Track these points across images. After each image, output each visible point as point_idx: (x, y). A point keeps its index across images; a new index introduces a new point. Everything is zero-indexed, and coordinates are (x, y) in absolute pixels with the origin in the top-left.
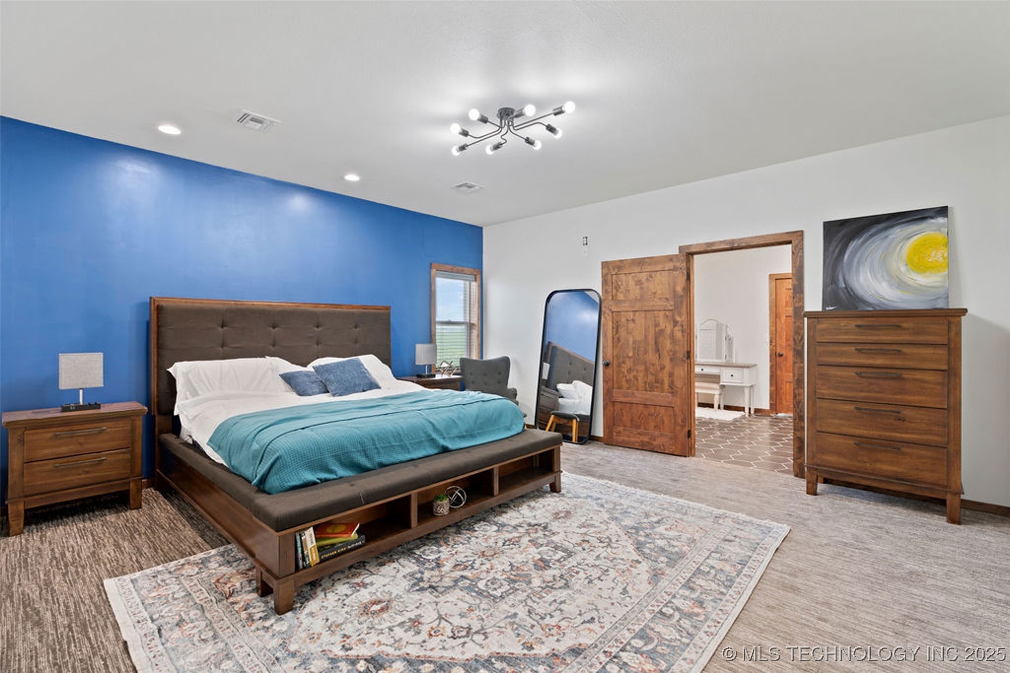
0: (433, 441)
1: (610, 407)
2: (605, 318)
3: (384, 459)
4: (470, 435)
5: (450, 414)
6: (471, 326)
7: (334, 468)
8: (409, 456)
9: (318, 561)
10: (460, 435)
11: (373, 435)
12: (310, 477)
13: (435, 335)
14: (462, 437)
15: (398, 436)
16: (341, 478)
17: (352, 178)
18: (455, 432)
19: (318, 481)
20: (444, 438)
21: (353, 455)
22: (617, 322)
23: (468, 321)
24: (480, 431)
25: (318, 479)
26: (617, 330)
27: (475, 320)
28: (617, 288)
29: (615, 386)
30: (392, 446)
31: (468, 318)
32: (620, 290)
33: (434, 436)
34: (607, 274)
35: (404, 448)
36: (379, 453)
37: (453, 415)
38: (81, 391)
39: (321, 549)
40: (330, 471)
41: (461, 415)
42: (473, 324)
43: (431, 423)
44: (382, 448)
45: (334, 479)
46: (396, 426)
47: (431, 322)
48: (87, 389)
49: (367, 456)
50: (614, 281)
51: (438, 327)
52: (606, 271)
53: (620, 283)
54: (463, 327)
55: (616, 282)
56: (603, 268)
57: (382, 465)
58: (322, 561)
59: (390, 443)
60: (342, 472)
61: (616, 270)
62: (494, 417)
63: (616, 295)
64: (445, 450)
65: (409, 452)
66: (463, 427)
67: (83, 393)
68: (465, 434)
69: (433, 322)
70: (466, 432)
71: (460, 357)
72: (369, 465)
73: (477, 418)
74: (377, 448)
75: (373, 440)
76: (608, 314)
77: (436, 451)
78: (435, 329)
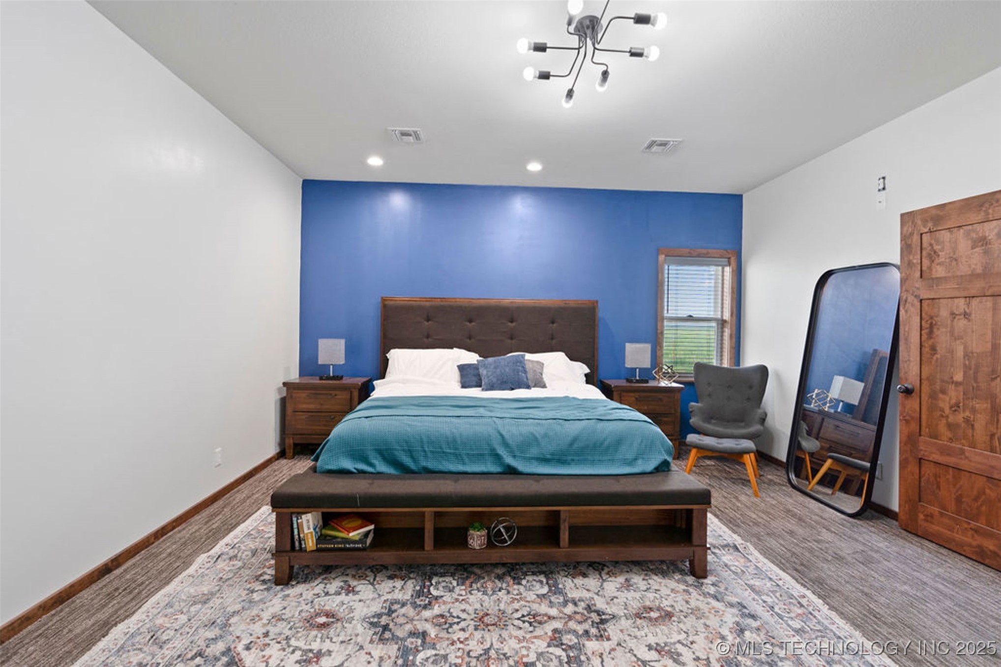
0: (497, 457)
1: (913, 467)
2: (906, 311)
3: (431, 465)
4: (559, 459)
5: (531, 429)
6: (722, 323)
7: (374, 461)
8: (461, 468)
9: (315, 548)
10: (541, 456)
11: (423, 437)
12: (348, 464)
13: (662, 333)
14: (544, 460)
15: (452, 442)
16: (379, 473)
17: (534, 167)
18: (534, 451)
19: (355, 471)
20: (514, 457)
21: (396, 453)
22: (932, 318)
23: (719, 317)
24: (576, 458)
25: (355, 469)
26: (931, 333)
27: (727, 316)
28: (933, 256)
29: (925, 430)
30: (443, 452)
31: (720, 313)
32: (937, 261)
33: (501, 451)
34: (912, 234)
35: (458, 457)
36: (426, 456)
37: (538, 431)
38: (331, 367)
39: (321, 538)
40: (371, 465)
41: (551, 433)
42: (725, 321)
43: (501, 435)
44: (432, 452)
45: (372, 473)
46: (454, 430)
47: (657, 317)
48: (335, 365)
49: (412, 457)
50: (925, 245)
51: (666, 323)
52: (909, 229)
53: (936, 247)
54: (714, 324)
55: (931, 245)
56: (903, 224)
57: (428, 471)
58: (318, 550)
59: (441, 448)
60: (382, 467)
61: (930, 225)
62: (606, 443)
63: (930, 268)
64: (511, 472)
65: (464, 464)
66: (548, 448)
67: (333, 367)
68: (549, 457)
69: (659, 317)
70: (552, 454)
71: (696, 361)
72: (413, 466)
73: (575, 440)
74: (425, 451)
75: (422, 442)
76: (913, 305)
77: (499, 470)
78: (663, 326)
